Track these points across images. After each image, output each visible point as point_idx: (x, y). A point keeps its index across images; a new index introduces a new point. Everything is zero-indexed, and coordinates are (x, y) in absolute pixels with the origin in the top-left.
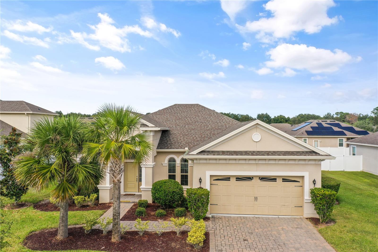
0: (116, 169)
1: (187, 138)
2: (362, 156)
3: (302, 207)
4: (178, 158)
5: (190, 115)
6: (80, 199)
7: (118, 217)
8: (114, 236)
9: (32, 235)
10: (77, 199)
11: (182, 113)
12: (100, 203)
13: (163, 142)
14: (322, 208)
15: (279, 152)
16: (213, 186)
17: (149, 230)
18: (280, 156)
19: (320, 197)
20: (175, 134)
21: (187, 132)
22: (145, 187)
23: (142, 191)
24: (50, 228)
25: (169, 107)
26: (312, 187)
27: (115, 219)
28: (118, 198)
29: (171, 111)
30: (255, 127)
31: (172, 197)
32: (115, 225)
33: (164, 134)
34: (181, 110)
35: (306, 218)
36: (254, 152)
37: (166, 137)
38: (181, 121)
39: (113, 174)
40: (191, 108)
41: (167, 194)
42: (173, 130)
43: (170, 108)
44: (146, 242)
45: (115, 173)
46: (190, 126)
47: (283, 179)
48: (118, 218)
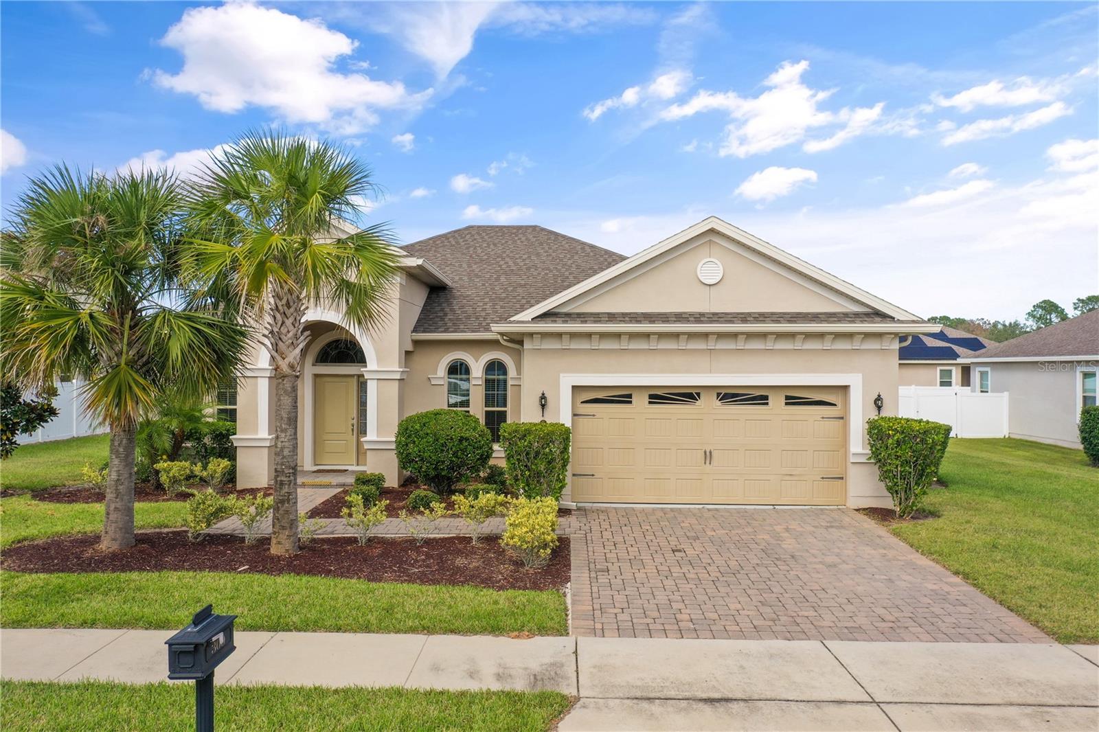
0: (284, 330)
1: (502, 307)
2: (1006, 394)
3: (842, 478)
4: (477, 362)
5: (512, 252)
6: (175, 469)
7: (292, 478)
8: (276, 538)
9: (20, 547)
10: (167, 471)
11: (489, 246)
12: (240, 489)
13: (431, 317)
14: (901, 472)
15: (777, 316)
16: (580, 420)
17: (388, 536)
18: (781, 323)
19: (896, 438)
20: (468, 296)
21: (502, 291)
22: (375, 438)
23: (368, 452)
24: (79, 532)
25: (450, 233)
26: (873, 415)
27: (282, 483)
28: (289, 419)
29: (458, 243)
30: (705, 242)
31: (459, 454)
32: (282, 502)
33: (436, 296)
34: (485, 241)
35: (855, 510)
36: (702, 315)
37: (440, 305)
38: (485, 266)
39: (277, 344)
40: (517, 236)
41: (443, 445)
42: (463, 287)
43: (453, 236)
44: (377, 556)
45: (280, 342)
46: (514, 278)
47: (787, 398)
48: (290, 481)
